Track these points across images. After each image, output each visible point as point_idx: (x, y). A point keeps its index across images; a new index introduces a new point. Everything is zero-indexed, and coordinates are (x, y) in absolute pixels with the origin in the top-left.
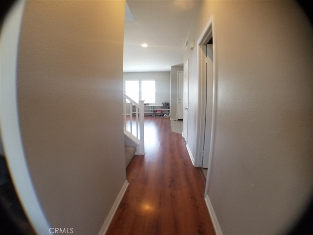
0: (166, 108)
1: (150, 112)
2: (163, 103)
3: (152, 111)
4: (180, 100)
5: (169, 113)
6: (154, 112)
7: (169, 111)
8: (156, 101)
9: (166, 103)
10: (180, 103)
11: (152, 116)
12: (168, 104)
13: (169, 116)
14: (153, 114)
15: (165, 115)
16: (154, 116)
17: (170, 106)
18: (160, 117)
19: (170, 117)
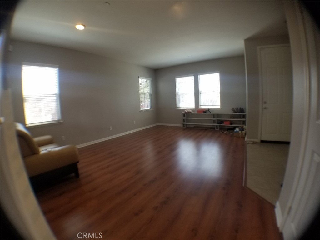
0: (239, 117)
1: (212, 123)
2: (233, 109)
3: (214, 122)
4: (265, 103)
5: (245, 127)
6: (218, 123)
7: (244, 123)
8: (221, 106)
9: (239, 108)
10: (265, 108)
11: (216, 129)
12: (242, 110)
13: (244, 132)
14: (217, 126)
15: (237, 130)
16: (218, 129)
17: (247, 113)
18: (228, 133)
19: (245, 134)
